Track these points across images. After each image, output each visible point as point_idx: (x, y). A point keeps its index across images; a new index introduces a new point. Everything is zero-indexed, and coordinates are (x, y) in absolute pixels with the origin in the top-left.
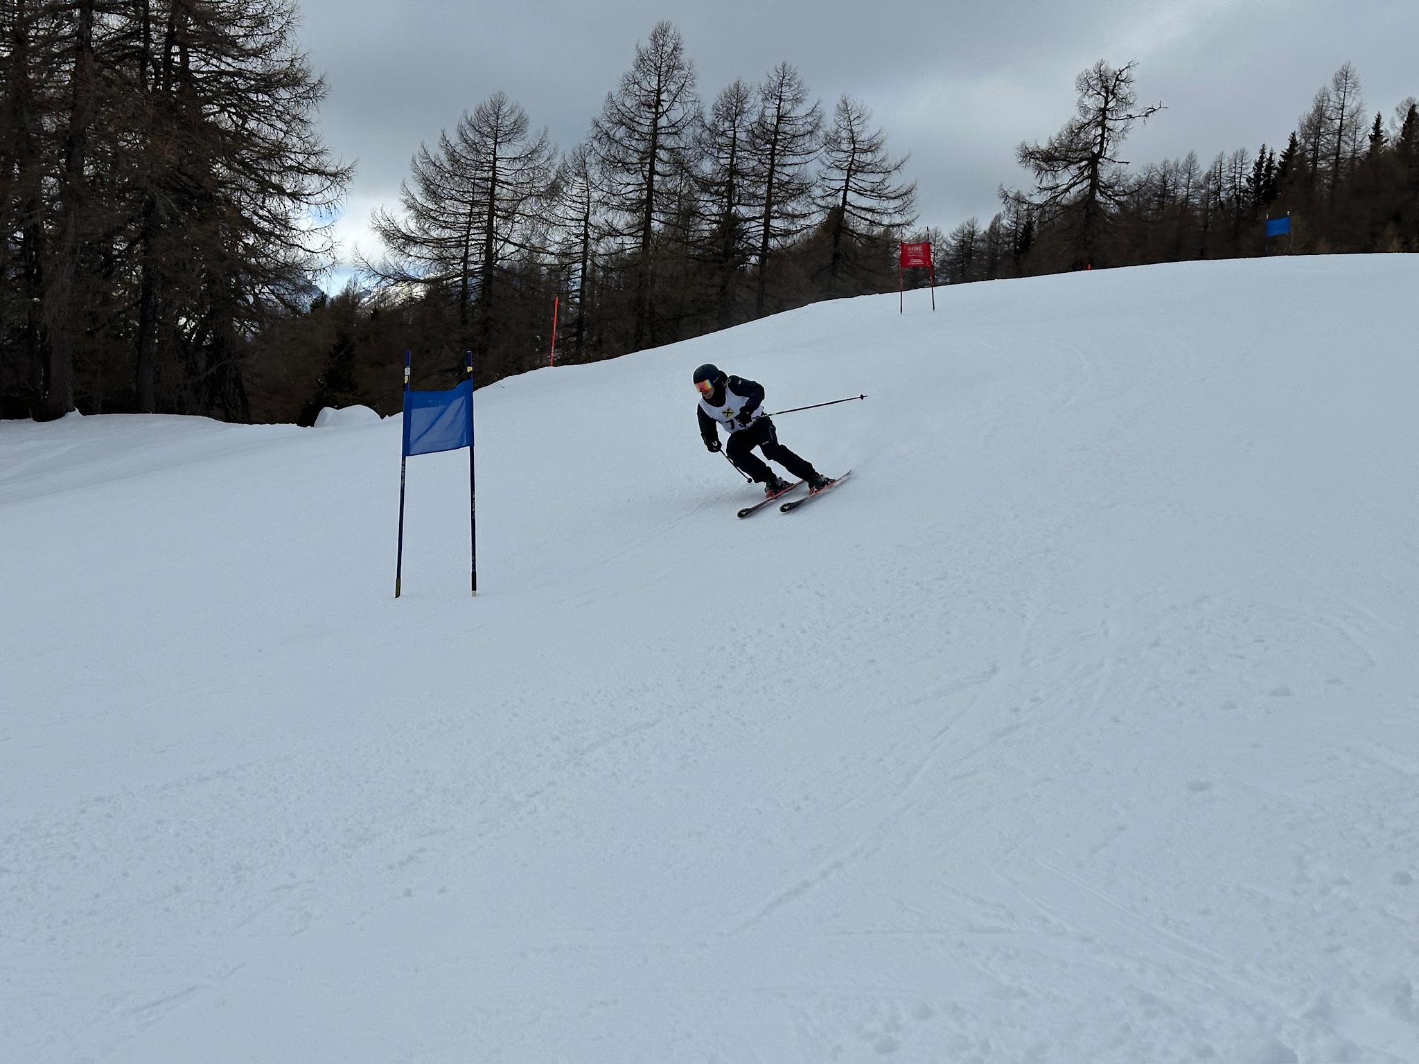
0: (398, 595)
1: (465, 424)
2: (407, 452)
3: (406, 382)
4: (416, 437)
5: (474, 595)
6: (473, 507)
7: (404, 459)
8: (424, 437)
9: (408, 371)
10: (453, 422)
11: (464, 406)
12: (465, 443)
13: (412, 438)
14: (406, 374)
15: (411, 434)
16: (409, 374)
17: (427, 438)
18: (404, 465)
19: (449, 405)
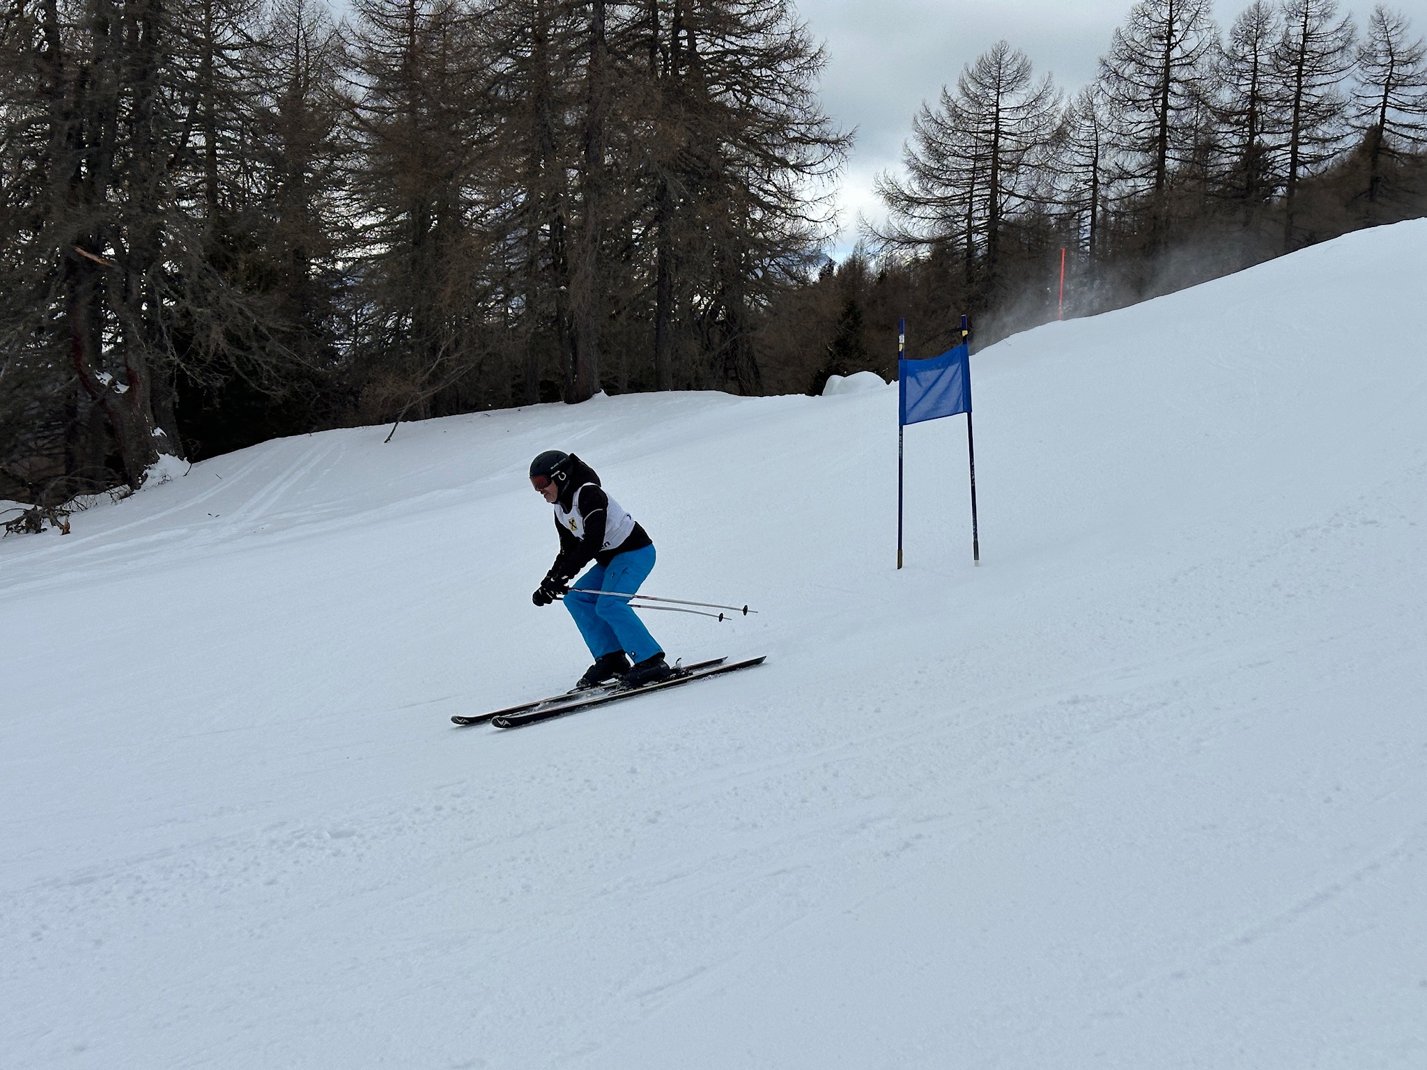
0: (900, 566)
1: (961, 389)
2: (903, 421)
3: (900, 350)
4: (912, 405)
5: (977, 565)
6: (972, 475)
7: (901, 429)
8: (920, 404)
9: (902, 339)
10: (947, 389)
11: (960, 371)
12: (961, 409)
13: (908, 407)
14: (900, 342)
15: (907, 403)
16: (903, 341)
17: (925, 406)
18: (901, 435)
19: (944, 371)
